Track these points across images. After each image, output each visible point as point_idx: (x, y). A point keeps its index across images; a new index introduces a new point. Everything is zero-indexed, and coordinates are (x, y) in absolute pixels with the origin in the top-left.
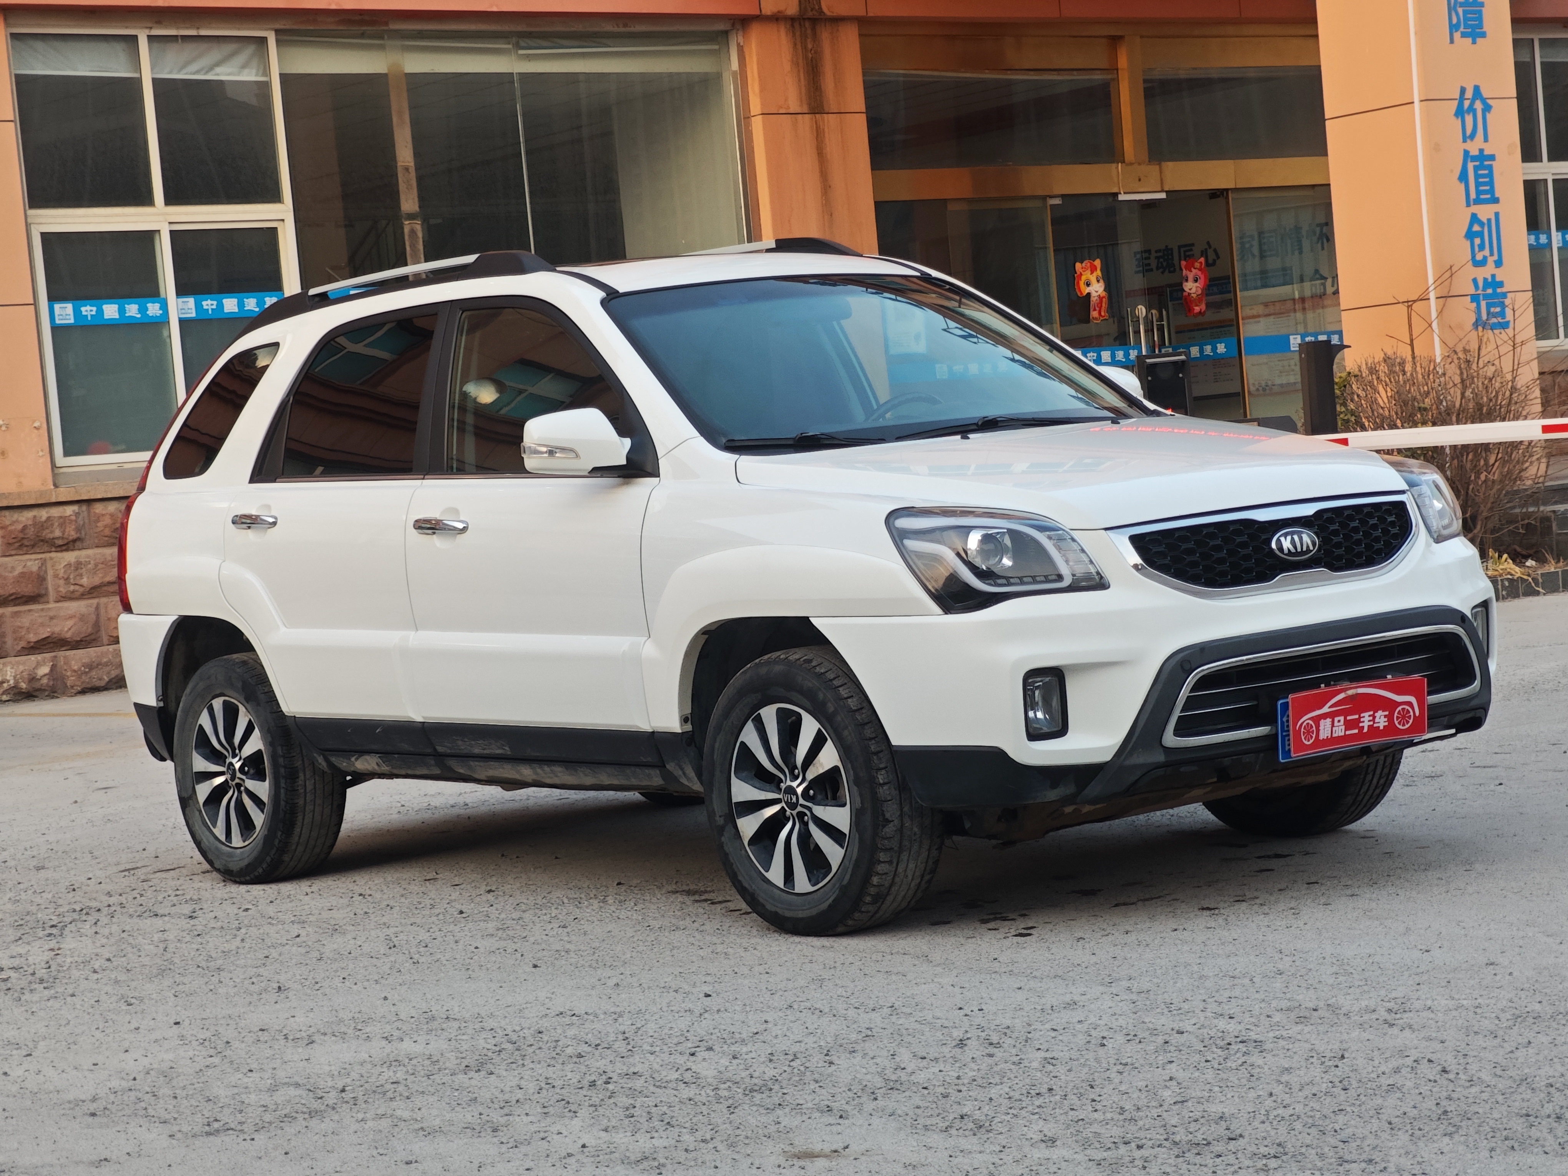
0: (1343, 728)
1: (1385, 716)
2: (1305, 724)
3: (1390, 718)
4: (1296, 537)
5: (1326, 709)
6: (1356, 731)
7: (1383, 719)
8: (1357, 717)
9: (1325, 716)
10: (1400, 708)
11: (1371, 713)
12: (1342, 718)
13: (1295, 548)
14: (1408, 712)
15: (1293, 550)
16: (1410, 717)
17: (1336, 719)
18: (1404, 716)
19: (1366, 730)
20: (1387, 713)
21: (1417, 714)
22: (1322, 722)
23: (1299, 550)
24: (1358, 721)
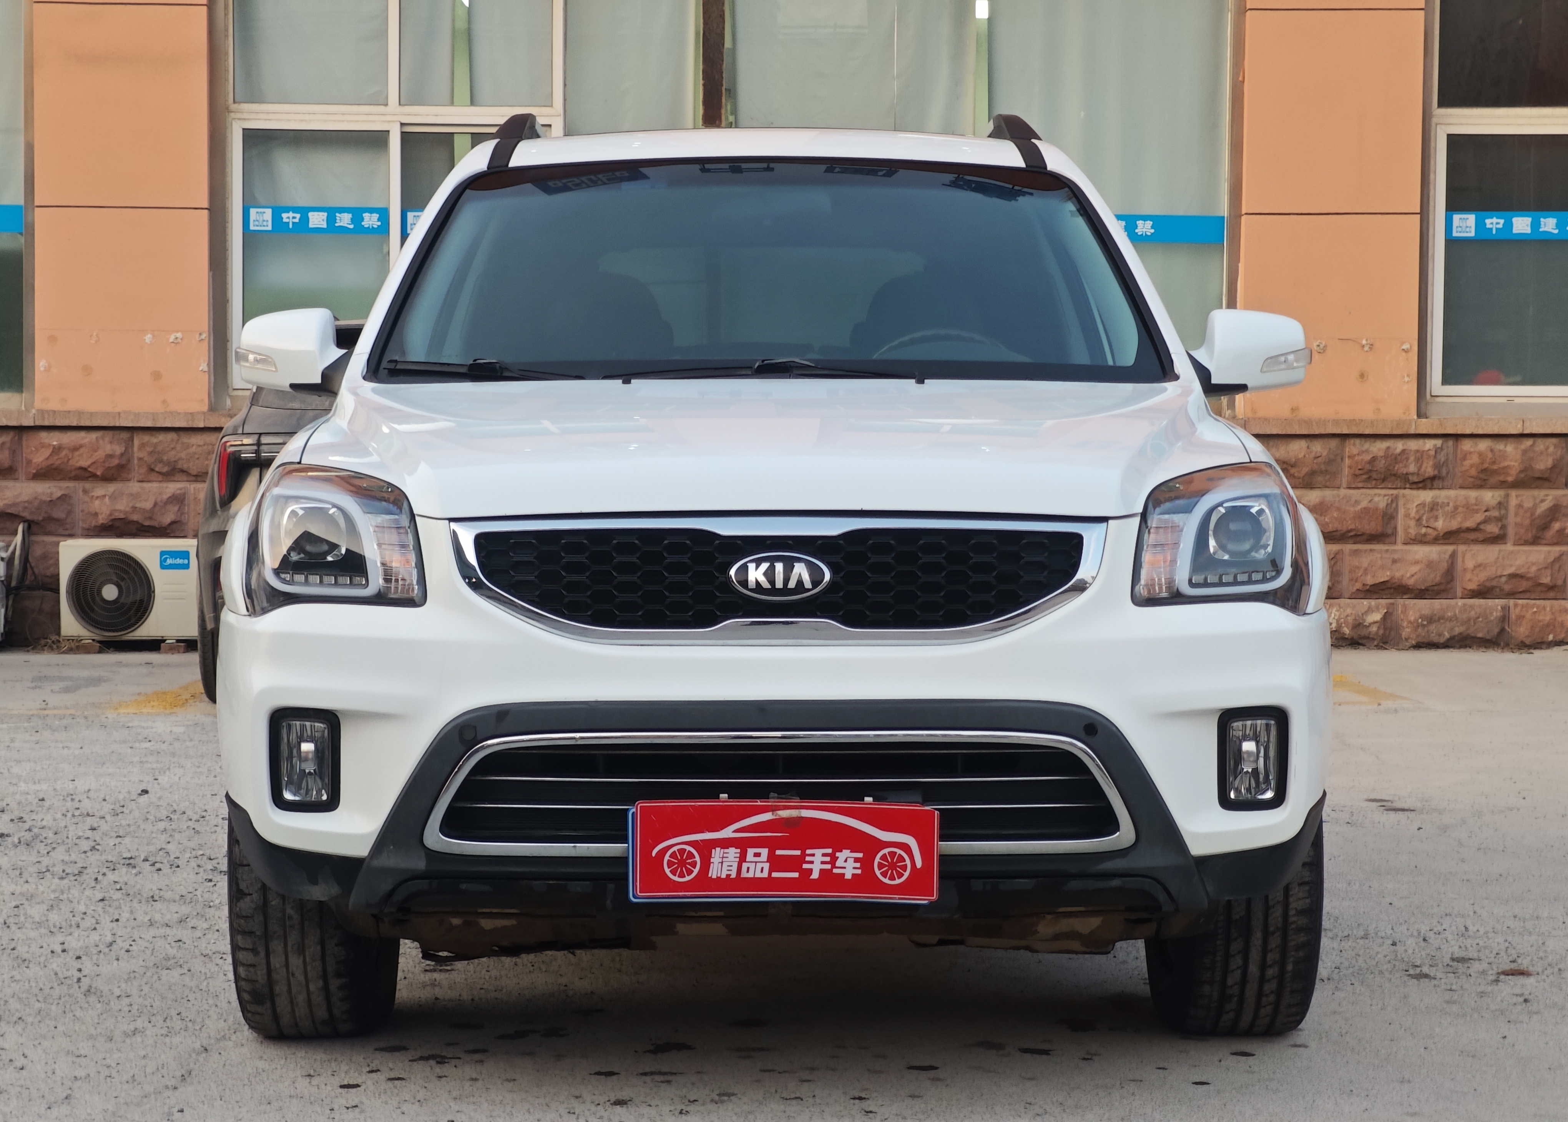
0: (767, 866)
1: (856, 860)
2: (675, 849)
3: (866, 863)
4: (779, 567)
5: (727, 833)
6: (796, 875)
7: (851, 864)
8: (798, 853)
9: (725, 844)
10: (886, 851)
11: (829, 851)
12: (764, 852)
13: (772, 582)
14: (901, 859)
15: (766, 585)
16: (904, 868)
17: (751, 852)
18: (893, 865)
19: (815, 875)
20: (860, 855)
21: (919, 864)
22: (717, 853)
23: (779, 584)
24: (802, 859)
